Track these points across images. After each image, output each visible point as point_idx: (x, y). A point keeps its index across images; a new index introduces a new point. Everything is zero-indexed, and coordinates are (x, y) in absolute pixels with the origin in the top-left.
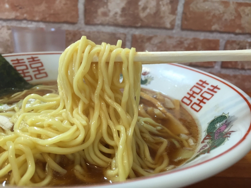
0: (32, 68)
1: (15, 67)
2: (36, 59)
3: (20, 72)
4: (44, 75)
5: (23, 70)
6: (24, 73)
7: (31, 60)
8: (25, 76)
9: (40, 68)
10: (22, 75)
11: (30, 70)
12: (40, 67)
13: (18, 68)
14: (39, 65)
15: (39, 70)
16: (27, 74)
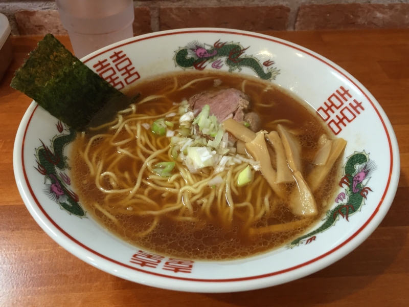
0: (120, 70)
1: (101, 74)
2: (120, 55)
3: (109, 80)
4: (135, 76)
5: (110, 77)
6: (113, 81)
7: (115, 58)
8: (115, 85)
9: (129, 68)
10: (112, 84)
11: (118, 74)
12: (128, 66)
13: (105, 76)
14: (127, 63)
15: (128, 72)
16: (116, 82)
